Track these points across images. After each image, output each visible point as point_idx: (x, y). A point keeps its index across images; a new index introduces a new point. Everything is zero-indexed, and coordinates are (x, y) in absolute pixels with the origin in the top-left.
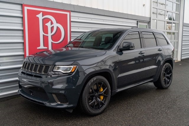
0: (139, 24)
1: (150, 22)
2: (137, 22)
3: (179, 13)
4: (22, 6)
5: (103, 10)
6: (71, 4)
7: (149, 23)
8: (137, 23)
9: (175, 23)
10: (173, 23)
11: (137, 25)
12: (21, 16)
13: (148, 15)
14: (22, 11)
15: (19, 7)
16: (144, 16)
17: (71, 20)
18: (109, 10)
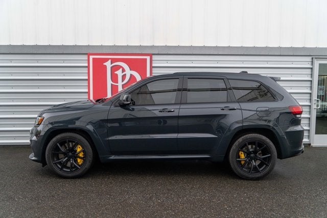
0: (319, 62)
2: (312, 58)
6: (155, 45)
8: (312, 62)
11: (312, 65)
17: (154, 65)
18: (232, 45)
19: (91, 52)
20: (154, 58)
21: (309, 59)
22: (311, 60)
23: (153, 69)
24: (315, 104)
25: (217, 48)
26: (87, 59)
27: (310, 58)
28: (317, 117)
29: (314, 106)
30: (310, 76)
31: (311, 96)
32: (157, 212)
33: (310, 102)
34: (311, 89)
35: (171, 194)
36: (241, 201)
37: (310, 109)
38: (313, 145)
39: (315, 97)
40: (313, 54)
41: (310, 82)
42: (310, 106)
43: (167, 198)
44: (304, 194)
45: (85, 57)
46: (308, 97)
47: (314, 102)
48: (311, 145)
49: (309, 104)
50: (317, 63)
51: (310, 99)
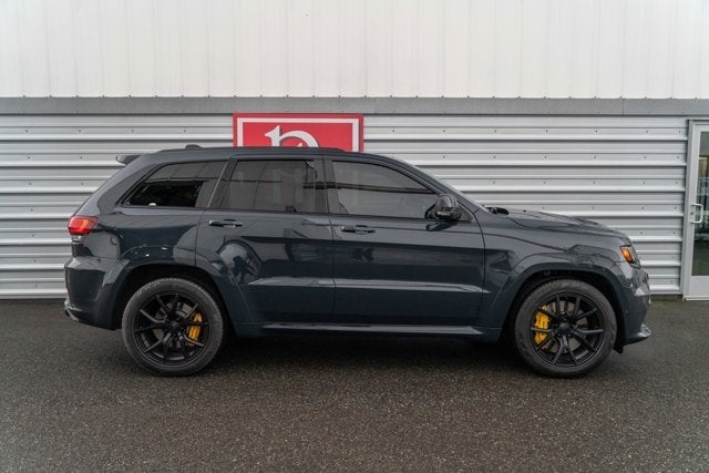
0: (701, 128)
2: (687, 122)
5: (493, 98)
6: (368, 96)
11: (687, 134)
14: (233, 127)
17: (366, 137)
19: (239, 111)
20: (368, 121)
21: (681, 122)
22: (684, 125)
23: (366, 145)
24: (692, 214)
25: (494, 100)
26: (231, 124)
27: (684, 119)
28: (695, 242)
29: (691, 219)
30: (682, 157)
31: (684, 199)
32: (403, 426)
33: (683, 210)
34: (685, 185)
35: (422, 393)
36: (563, 405)
37: (682, 224)
38: (688, 296)
39: (692, 200)
40: (689, 112)
41: (681, 171)
42: (682, 218)
43: (415, 399)
44: (685, 391)
45: (228, 121)
46: (677, 199)
47: (690, 210)
48: (685, 296)
49: (679, 214)
50: (697, 131)
51: (683, 204)
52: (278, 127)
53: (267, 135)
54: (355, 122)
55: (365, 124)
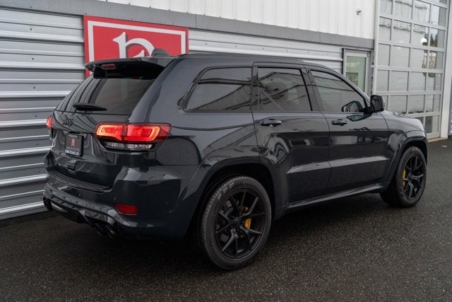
0: (347, 54)
1: (373, 49)
2: (343, 49)
3: (446, 29)
4: (84, 19)
5: (262, 24)
6: (189, 12)
7: (371, 51)
8: (343, 54)
9: (435, 52)
10: (431, 51)
11: (343, 57)
12: (82, 41)
13: (368, 35)
14: (83, 30)
15: (76, 23)
16: (357, 35)
17: (190, 47)
18: (277, 25)
25: (263, 26)
27: (340, 48)
40: (344, 44)
52: (124, 33)
53: (115, 40)
54: (183, 34)
55: (190, 37)
